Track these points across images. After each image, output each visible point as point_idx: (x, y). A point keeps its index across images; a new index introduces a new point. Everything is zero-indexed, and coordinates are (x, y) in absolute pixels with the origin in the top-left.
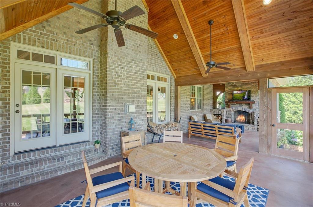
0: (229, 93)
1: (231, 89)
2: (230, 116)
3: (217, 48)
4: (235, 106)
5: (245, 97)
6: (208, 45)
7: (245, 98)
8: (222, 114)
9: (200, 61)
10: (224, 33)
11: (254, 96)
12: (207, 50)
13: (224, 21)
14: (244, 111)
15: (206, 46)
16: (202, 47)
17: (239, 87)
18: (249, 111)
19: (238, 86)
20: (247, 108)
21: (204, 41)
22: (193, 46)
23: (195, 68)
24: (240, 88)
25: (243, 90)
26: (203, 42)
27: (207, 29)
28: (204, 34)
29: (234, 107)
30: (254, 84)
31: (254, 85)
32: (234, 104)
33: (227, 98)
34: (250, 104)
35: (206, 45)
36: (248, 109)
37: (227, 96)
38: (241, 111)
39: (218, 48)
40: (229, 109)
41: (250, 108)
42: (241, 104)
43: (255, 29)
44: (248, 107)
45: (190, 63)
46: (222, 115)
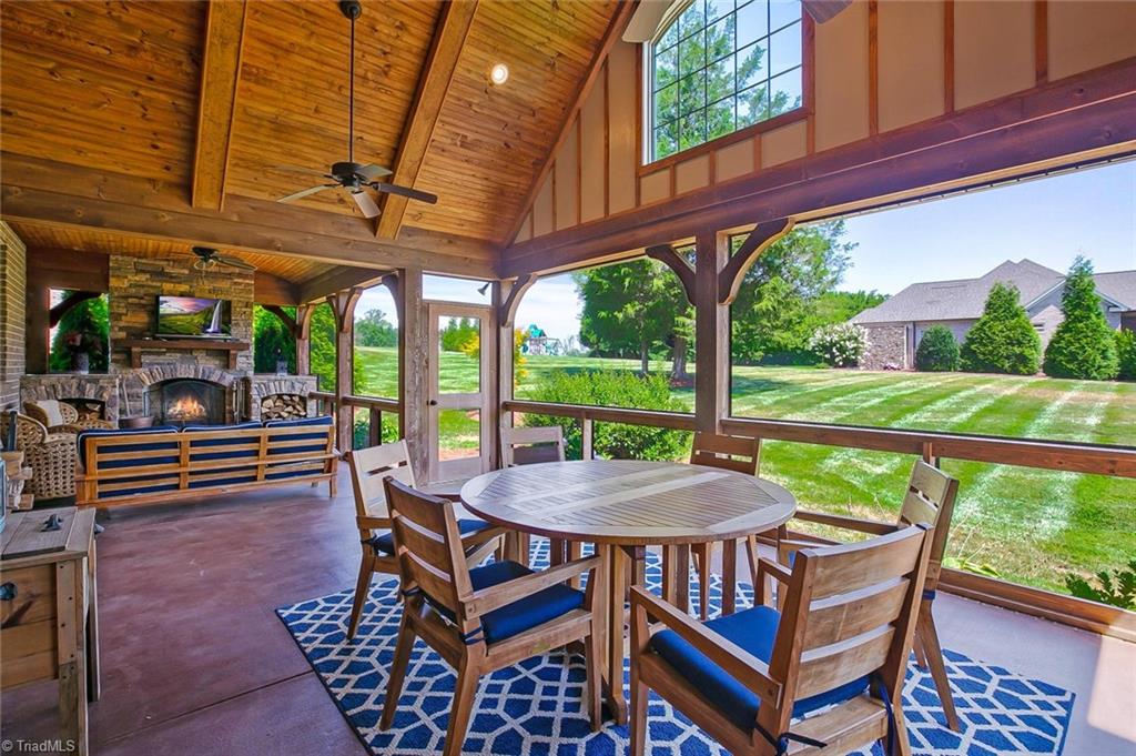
0: (130, 300)
1: (143, 286)
2: (138, 404)
3: (316, 111)
4: (161, 359)
5: (209, 327)
6: (287, 82)
7: (210, 330)
8: (106, 397)
9: (220, 125)
10: (370, 75)
11: (241, 323)
12: (271, 98)
13: (391, 41)
14: (204, 381)
15: (275, 77)
16: (254, 70)
17: (180, 283)
18: (222, 377)
19: (175, 277)
20: (213, 366)
21: (280, 53)
22: (224, 45)
23: (156, 147)
24: (184, 288)
25: (197, 295)
26: (275, 56)
27: (321, 17)
28: (297, 24)
29: (158, 364)
30: (240, 281)
31: (240, 284)
32: (159, 354)
33: (122, 324)
34: (232, 352)
35: (279, 75)
36: (218, 372)
37: (121, 315)
38: (188, 379)
39: (322, 116)
40: (130, 374)
41: (227, 366)
42: (191, 351)
43: (448, 123)
44: (217, 362)
45: (138, 107)
46: (103, 404)
